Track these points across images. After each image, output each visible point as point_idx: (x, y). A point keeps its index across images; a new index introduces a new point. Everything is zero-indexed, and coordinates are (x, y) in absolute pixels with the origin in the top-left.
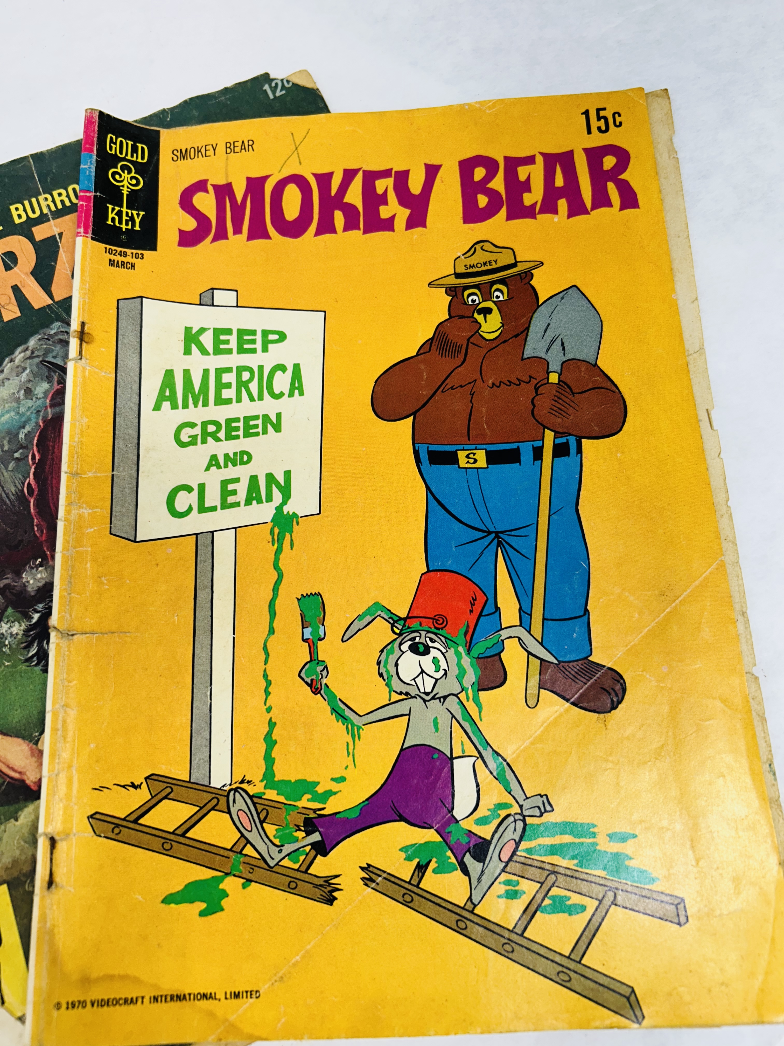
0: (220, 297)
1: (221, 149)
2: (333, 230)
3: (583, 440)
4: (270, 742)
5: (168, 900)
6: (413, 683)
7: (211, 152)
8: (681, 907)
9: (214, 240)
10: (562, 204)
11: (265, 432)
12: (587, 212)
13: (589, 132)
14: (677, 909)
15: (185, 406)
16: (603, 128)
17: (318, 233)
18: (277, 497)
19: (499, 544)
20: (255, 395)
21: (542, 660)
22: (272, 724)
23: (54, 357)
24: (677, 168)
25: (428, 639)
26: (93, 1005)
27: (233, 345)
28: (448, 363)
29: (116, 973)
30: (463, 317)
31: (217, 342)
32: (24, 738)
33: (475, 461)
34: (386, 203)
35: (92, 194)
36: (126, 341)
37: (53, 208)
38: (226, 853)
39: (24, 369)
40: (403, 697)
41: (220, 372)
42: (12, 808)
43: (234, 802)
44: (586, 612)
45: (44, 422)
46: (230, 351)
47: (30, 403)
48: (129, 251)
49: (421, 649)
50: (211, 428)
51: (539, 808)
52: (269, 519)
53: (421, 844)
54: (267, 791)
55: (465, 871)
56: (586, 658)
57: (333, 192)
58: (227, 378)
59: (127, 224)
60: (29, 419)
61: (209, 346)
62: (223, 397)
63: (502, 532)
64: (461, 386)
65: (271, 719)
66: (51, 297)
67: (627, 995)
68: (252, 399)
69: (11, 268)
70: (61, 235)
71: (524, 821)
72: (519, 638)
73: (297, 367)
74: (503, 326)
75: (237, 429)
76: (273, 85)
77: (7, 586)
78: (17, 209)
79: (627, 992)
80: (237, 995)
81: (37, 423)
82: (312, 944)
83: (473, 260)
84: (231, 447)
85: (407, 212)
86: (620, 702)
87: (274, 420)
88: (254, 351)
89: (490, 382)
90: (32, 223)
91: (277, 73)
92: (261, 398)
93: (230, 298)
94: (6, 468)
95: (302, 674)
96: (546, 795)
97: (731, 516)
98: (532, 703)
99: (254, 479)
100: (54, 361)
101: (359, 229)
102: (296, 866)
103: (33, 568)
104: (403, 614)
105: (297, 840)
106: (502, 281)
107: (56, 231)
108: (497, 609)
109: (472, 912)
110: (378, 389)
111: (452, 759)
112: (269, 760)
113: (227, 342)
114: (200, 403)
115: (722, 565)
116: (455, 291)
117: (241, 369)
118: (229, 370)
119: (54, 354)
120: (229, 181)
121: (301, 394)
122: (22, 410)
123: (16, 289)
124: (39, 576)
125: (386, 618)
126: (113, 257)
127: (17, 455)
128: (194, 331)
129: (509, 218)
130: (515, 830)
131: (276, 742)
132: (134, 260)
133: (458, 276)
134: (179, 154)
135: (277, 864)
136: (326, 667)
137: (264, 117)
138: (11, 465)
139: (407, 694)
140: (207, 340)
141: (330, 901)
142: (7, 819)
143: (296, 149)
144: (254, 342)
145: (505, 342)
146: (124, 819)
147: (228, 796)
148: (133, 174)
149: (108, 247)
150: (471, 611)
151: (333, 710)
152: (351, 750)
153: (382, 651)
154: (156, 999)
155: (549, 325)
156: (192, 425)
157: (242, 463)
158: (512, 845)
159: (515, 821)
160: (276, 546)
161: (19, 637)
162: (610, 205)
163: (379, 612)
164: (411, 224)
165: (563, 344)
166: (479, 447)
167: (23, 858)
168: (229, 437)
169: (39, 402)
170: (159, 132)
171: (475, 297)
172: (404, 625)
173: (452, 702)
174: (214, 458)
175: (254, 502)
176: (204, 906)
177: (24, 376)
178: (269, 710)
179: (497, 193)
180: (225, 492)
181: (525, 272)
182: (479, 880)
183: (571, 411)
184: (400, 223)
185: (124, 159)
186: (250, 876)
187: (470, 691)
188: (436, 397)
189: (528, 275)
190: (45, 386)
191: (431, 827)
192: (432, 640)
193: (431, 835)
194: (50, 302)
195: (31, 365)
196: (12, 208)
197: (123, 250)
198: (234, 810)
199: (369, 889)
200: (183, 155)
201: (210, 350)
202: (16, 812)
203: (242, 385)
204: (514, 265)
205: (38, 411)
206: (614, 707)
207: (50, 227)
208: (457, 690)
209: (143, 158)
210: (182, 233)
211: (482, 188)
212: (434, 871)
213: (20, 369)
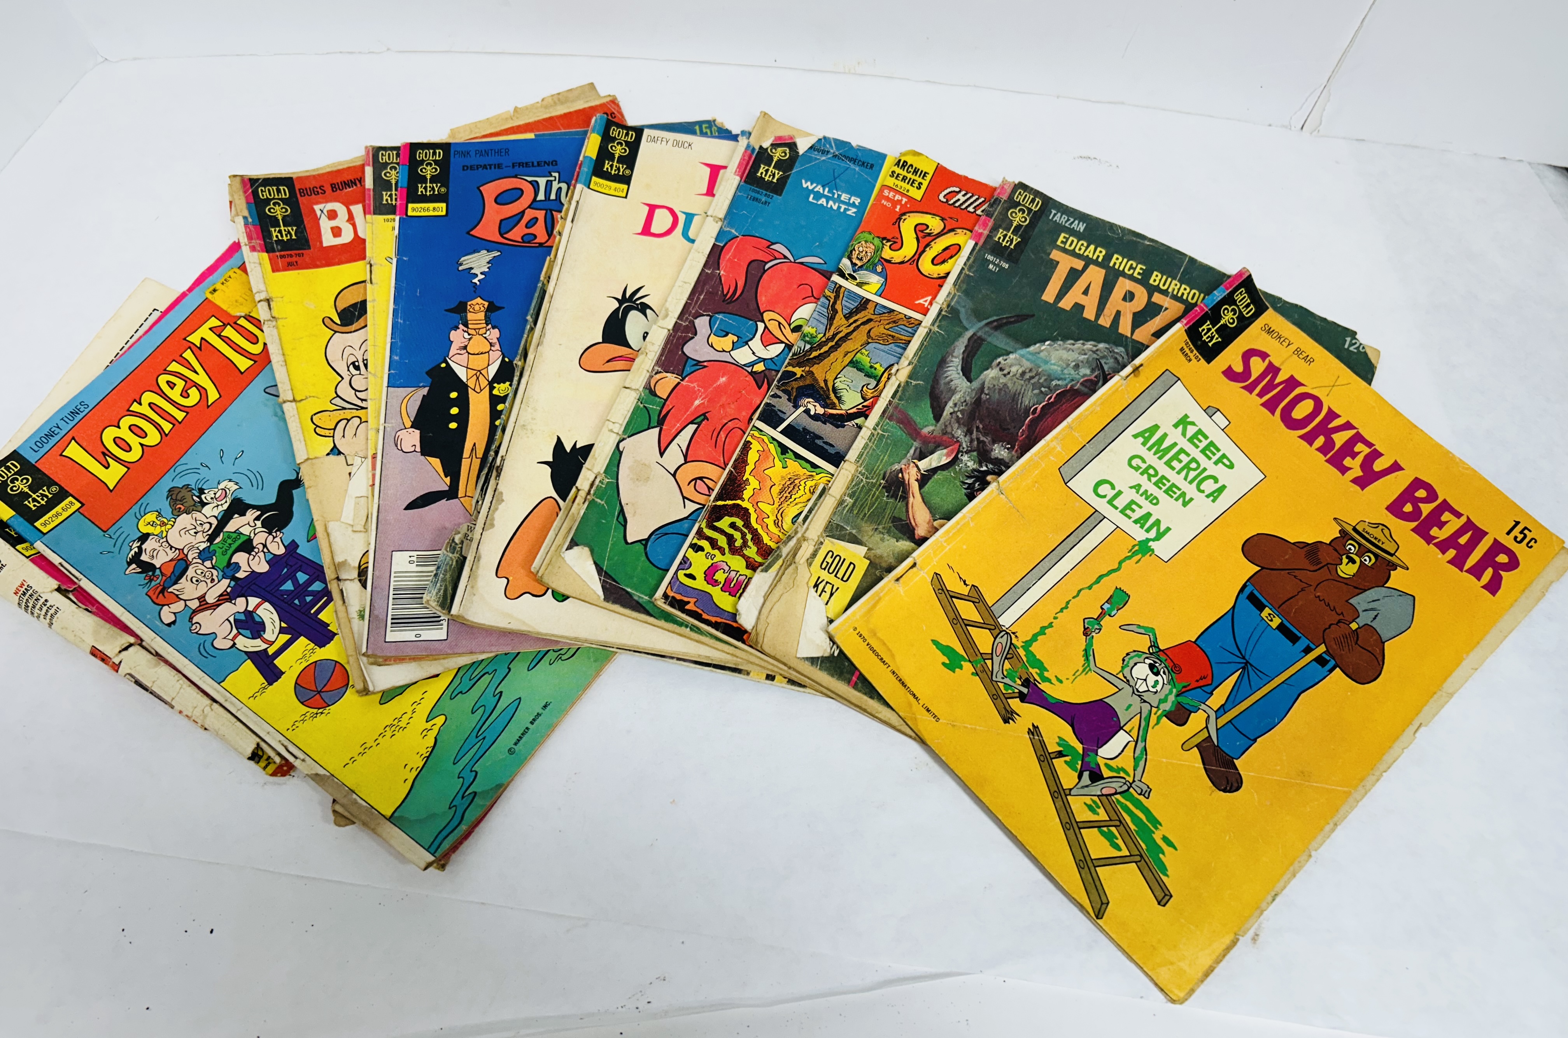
0: (1218, 416)
1: (1293, 348)
2: (1311, 444)
3: (1338, 669)
4: (1042, 631)
5: (934, 642)
6: (1136, 679)
7: (1285, 344)
8: (1167, 898)
9: (1243, 388)
10: (1452, 553)
11: (1177, 499)
12: (1461, 570)
13: (1508, 533)
14: (1164, 897)
15: (1149, 449)
16: (1518, 539)
17: (1301, 437)
18: (1153, 534)
19: (1243, 668)
20: (1189, 478)
21: (1210, 736)
22: (1050, 625)
23: (1105, 363)
24: (1539, 599)
25: (1162, 670)
26: (868, 645)
27: (1202, 445)
28: (1305, 563)
29: (888, 644)
30: (1336, 550)
31: (1195, 436)
32: (931, 512)
33: (1271, 620)
34: (1353, 458)
35: (1206, 310)
36: (1152, 392)
37: (1175, 293)
38: (977, 653)
39: (1085, 354)
40: (1125, 680)
41: (1182, 451)
42: (900, 535)
43: (1002, 637)
44: (1255, 740)
45: (1072, 387)
46: (1197, 447)
47: (1072, 372)
48: (1195, 352)
49: (1155, 670)
50: (1151, 472)
51: (1142, 790)
52: (1138, 539)
53: (1070, 745)
54: (1021, 649)
55: (1080, 777)
56: (1233, 758)
57: (1330, 426)
58: (1182, 457)
59: (1207, 338)
60: (1065, 379)
61: (1189, 434)
62: (1172, 464)
63: (1251, 665)
64: (1301, 581)
65: (1052, 623)
66: (1132, 333)
67: (1104, 902)
68: (1185, 479)
69: (1126, 301)
70: (1166, 309)
71: (1129, 788)
72: (1209, 716)
73: (1224, 487)
74: (1353, 576)
75: (1164, 485)
76: (1354, 341)
77: (983, 442)
78: (1157, 276)
79: (1105, 901)
80: (928, 710)
81: (1067, 385)
82: (981, 728)
83: (1371, 531)
84: (1153, 490)
85: (1361, 474)
86: (1230, 792)
87: (1187, 499)
88: (1210, 458)
89: (1318, 594)
90: (1157, 289)
91: (1361, 338)
92: (1191, 482)
93: (1224, 423)
94: (1033, 390)
95: (1086, 621)
96: (1151, 790)
97: (1378, 780)
98: (1186, 747)
99: (1149, 515)
100: (1104, 365)
101: (1325, 456)
102: (1004, 692)
103: (1002, 446)
104: (1162, 648)
105: (1015, 682)
106: (1376, 556)
107: (1166, 305)
108: (1212, 694)
109: (1066, 795)
110: (1256, 538)
111: (1121, 728)
112: (1034, 638)
113: (1200, 441)
114: (1158, 455)
115: (1349, 794)
116: (1346, 535)
117: (1194, 460)
118: (1188, 455)
119: (1107, 361)
120: (1281, 367)
121: (1213, 501)
122: (1066, 371)
123: (1118, 313)
124: (1003, 453)
125: (1152, 639)
126: (1185, 347)
127: (1043, 389)
128: (1188, 420)
129: (1413, 530)
130: (1121, 787)
131: (1045, 634)
132: (1193, 358)
133: (1355, 529)
134: (1267, 329)
135: (996, 682)
136: (1100, 629)
137: (1332, 354)
138: (1036, 391)
139: (1128, 681)
140: (1191, 430)
141: (1006, 721)
142: (893, 537)
143: (1333, 386)
144: (1214, 454)
145: (1346, 584)
146: (948, 591)
147: (1001, 632)
148: (1234, 317)
149: (1188, 340)
150: (1197, 681)
151: (1086, 650)
152: (1077, 674)
153: (1135, 651)
154: (894, 673)
155: (1379, 600)
156: (1144, 461)
157: (1151, 502)
158: (1113, 791)
159: (1125, 784)
160: (1129, 554)
161: (969, 469)
162: (1479, 579)
163: (1151, 634)
164: (1355, 481)
165: (1376, 616)
166: (1280, 616)
167: (886, 559)
168: (1156, 484)
169: (1077, 376)
170: (1268, 308)
171: (1353, 548)
172: (1157, 652)
173: (1146, 707)
174: (1139, 486)
175: (1139, 525)
176: (947, 662)
177: (1082, 357)
178: (1055, 618)
179: (1421, 513)
180: (1129, 506)
181: (1394, 564)
182: (1083, 787)
183: (1346, 649)
184: (1350, 475)
185: (1238, 306)
186: (979, 673)
187: (1160, 712)
188: (1283, 572)
189: (1394, 567)
190: (1088, 372)
191: (1082, 743)
192: (1164, 673)
193: (1079, 747)
194: (1129, 335)
195: (1090, 355)
196: (1155, 273)
197: (1193, 348)
198: (998, 640)
199: (1028, 736)
200: (1270, 331)
201: (1188, 436)
202: (900, 538)
203: (1187, 467)
204: (1392, 555)
205: (1073, 380)
206: (1225, 791)
207: (1165, 301)
208: (1155, 704)
209: (1247, 314)
210: (1230, 367)
211: (1416, 502)
212: (1066, 762)
213: (1083, 352)
